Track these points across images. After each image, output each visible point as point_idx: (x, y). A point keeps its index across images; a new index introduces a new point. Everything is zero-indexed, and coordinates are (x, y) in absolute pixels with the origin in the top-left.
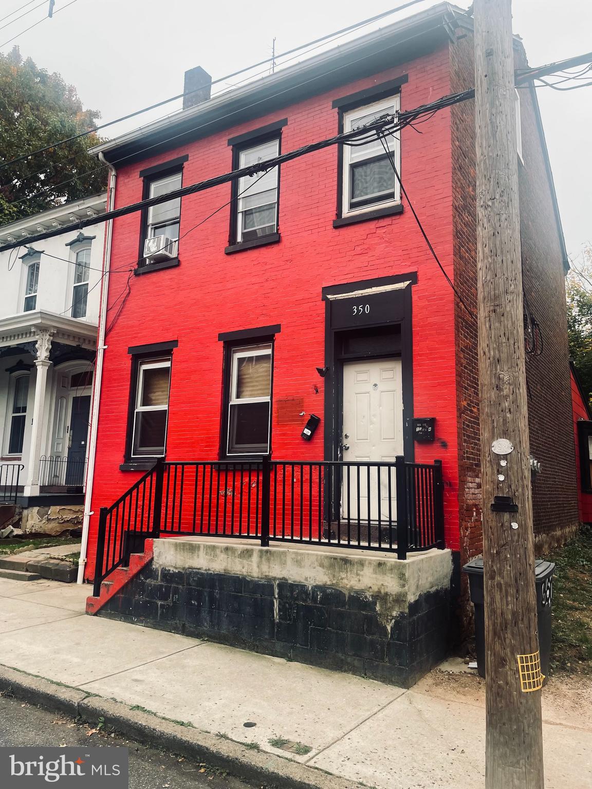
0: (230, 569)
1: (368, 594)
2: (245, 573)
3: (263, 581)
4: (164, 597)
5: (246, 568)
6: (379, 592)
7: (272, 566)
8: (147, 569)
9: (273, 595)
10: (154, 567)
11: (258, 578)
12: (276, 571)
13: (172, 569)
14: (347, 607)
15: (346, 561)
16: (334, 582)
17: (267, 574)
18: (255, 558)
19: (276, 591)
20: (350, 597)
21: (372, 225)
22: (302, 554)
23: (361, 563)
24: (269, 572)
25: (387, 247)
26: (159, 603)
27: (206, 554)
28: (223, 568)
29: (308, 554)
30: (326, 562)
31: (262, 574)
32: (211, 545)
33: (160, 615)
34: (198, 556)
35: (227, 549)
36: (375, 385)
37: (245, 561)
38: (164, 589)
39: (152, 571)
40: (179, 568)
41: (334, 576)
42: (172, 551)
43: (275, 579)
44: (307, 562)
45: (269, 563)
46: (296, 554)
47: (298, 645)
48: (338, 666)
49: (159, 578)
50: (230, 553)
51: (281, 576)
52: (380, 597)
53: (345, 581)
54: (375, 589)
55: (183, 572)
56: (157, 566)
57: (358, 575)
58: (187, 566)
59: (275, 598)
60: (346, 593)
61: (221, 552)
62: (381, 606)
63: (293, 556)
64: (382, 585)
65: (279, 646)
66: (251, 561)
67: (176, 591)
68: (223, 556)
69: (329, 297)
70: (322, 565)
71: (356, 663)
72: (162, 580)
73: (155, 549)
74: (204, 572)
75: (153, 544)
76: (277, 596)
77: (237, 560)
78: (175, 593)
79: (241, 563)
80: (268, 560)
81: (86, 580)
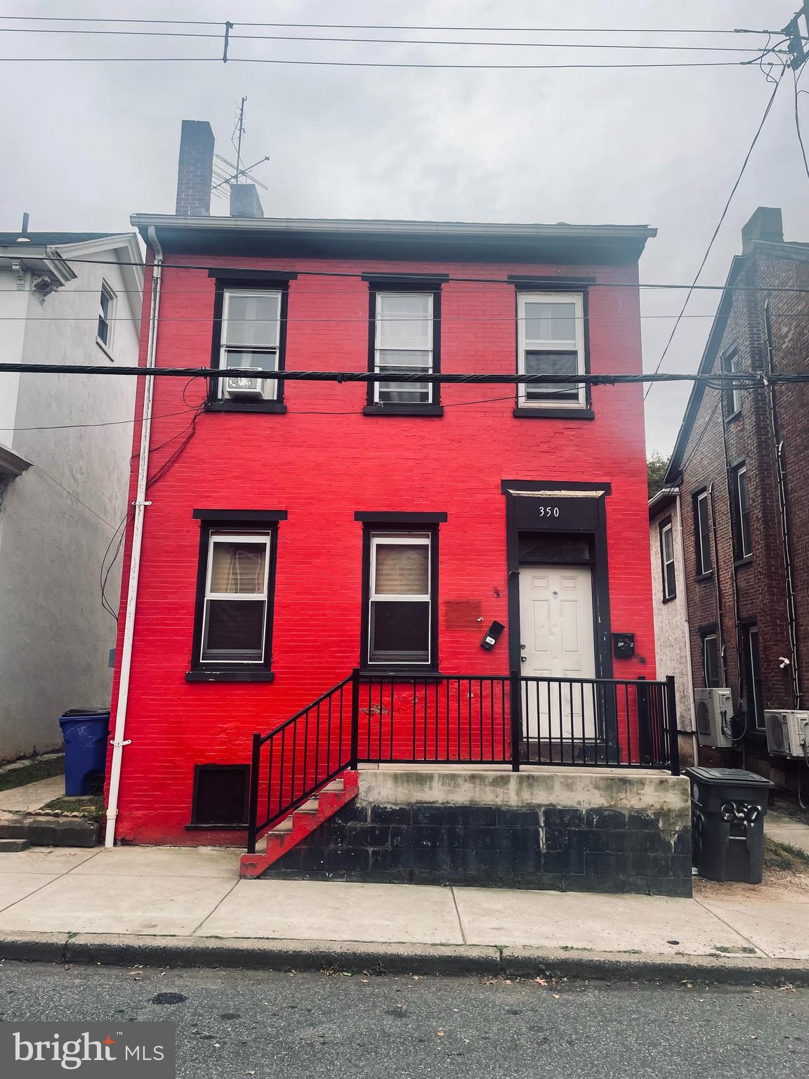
0: (478, 800)
1: (649, 812)
2: (499, 803)
3: (524, 810)
4: (378, 840)
5: (501, 795)
6: (662, 809)
7: (535, 792)
8: (348, 809)
9: (538, 823)
10: (358, 805)
11: (516, 807)
12: (541, 797)
13: (389, 806)
14: (627, 827)
15: (625, 781)
16: (612, 803)
17: (529, 801)
18: (513, 785)
19: (542, 819)
20: (631, 817)
21: (559, 425)
22: (573, 777)
23: (642, 782)
24: (532, 799)
25: (577, 451)
26: (371, 850)
27: (442, 785)
28: (468, 799)
29: (580, 777)
30: (602, 784)
31: (522, 802)
32: (450, 774)
33: (373, 863)
34: (431, 788)
35: (473, 777)
36: (555, 593)
37: (498, 789)
38: (377, 832)
39: (356, 810)
40: (400, 804)
41: (612, 797)
42: (390, 784)
43: (539, 806)
44: (579, 785)
45: (532, 789)
46: (566, 777)
47: (572, 874)
48: (619, 888)
49: (369, 819)
50: (477, 781)
51: (548, 803)
52: (663, 813)
53: (625, 801)
54: (658, 806)
55: (408, 808)
56: (365, 804)
57: (638, 794)
58: (413, 800)
59: (541, 827)
60: (626, 813)
61: (465, 781)
62: (664, 823)
63: (562, 780)
64: (665, 802)
65: (547, 878)
66: (508, 789)
67: (397, 833)
68: (468, 786)
69: (511, 491)
70: (597, 787)
71: (639, 882)
72: (373, 821)
73: (360, 784)
74: (440, 806)
75: (357, 777)
76: (542, 825)
77: (488, 789)
78: (395, 835)
79: (493, 791)
80: (531, 786)
81: (120, 840)
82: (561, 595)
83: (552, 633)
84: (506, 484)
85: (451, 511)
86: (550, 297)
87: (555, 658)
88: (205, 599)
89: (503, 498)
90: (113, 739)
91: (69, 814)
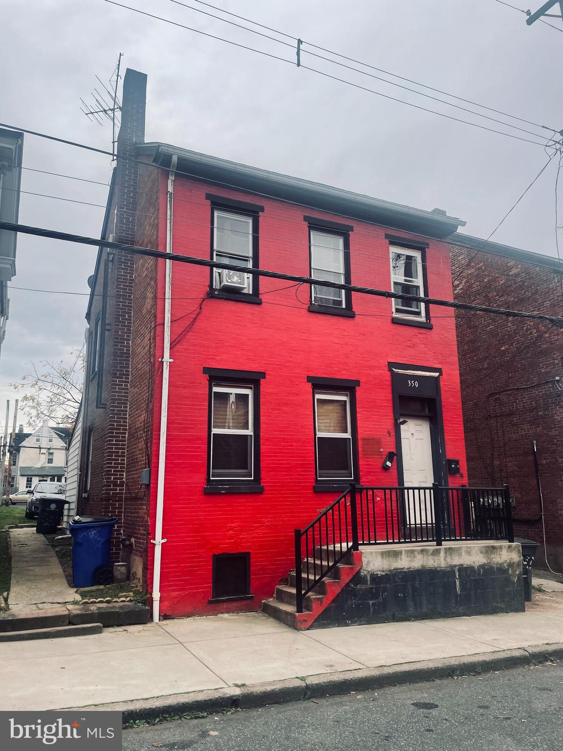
0: (425, 565)
1: (505, 565)
2: (436, 566)
3: (448, 569)
4: (375, 596)
5: (436, 562)
6: (510, 562)
7: (453, 558)
8: (358, 578)
9: (455, 576)
10: (362, 574)
11: (445, 567)
12: (456, 561)
13: (379, 573)
14: (496, 574)
15: (493, 547)
16: (489, 561)
17: (451, 564)
18: (442, 554)
19: (457, 574)
20: (498, 568)
21: (416, 330)
22: (470, 547)
23: (501, 547)
24: (452, 562)
25: (425, 347)
26: (371, 602)
27: (407, 557)
28: (421, 565)
29: (473, 546)
30: (484, 550)
31: (447, 564)
32: (411, 550)
33: (373, 612)
34: (401, 559)
35: (422, 551)
36: (412, 434)
37: (435, 557)
38: (374, 591)
39: (361, 577)
40: (386, 571)
41: (488, 558)
42: (379, 558)
43: (455, 566)
44: (473, 552)
45: (451, 555)
46: (468, 547)
47: (472, 605)
48: (495, 611)
49: (369, 583)
50: (425, 553)
51: (459, 564)
52: (511, 565)
53: (494, 559)
54: (508, 561)
55: (389, 573)
56: (365, 572)
57: (500, 555)
58: (392, 568)
59: (457, 579)
60: (495, 566)
61: (419, 553)
62: (511, 570)
63: (466, 549)
64: (511, 558)
65: (461, 610)
66: (440, 557)
67: (385, 590)
68: (419, 556)
69: (394, 370)
70: (481, 552)
71: (503, 606)
72: (371, 584)
73: (363, 559)
74: (407, 570)
75: (361, 555)
76: (458, 577)
77: (430, 558)
78: (383, 592)
79: (433, 559)
80: (451, 554)
81: (164, 616)
82: (416, 436)
83: (412, 459)
84: (391, 365)
85: (362, 380)
86: (404, 250)
87: (414, 475)
88: (212, 433)
89: (389, 373)
90: (154, 539)
91: (117, 600)
